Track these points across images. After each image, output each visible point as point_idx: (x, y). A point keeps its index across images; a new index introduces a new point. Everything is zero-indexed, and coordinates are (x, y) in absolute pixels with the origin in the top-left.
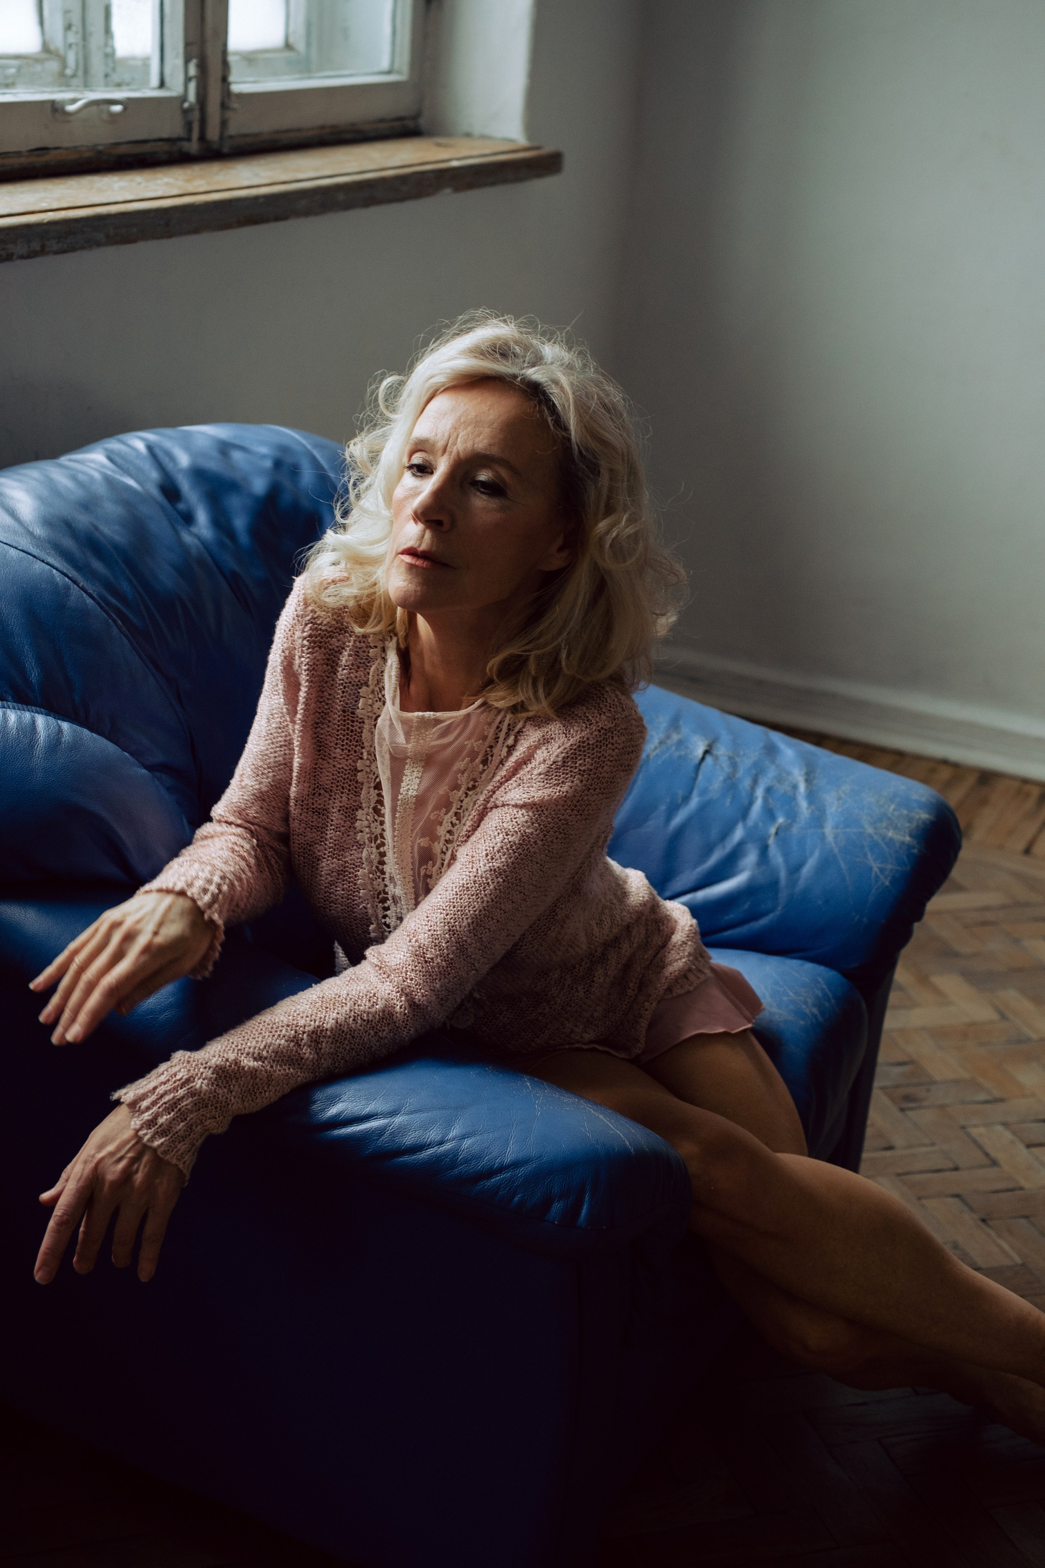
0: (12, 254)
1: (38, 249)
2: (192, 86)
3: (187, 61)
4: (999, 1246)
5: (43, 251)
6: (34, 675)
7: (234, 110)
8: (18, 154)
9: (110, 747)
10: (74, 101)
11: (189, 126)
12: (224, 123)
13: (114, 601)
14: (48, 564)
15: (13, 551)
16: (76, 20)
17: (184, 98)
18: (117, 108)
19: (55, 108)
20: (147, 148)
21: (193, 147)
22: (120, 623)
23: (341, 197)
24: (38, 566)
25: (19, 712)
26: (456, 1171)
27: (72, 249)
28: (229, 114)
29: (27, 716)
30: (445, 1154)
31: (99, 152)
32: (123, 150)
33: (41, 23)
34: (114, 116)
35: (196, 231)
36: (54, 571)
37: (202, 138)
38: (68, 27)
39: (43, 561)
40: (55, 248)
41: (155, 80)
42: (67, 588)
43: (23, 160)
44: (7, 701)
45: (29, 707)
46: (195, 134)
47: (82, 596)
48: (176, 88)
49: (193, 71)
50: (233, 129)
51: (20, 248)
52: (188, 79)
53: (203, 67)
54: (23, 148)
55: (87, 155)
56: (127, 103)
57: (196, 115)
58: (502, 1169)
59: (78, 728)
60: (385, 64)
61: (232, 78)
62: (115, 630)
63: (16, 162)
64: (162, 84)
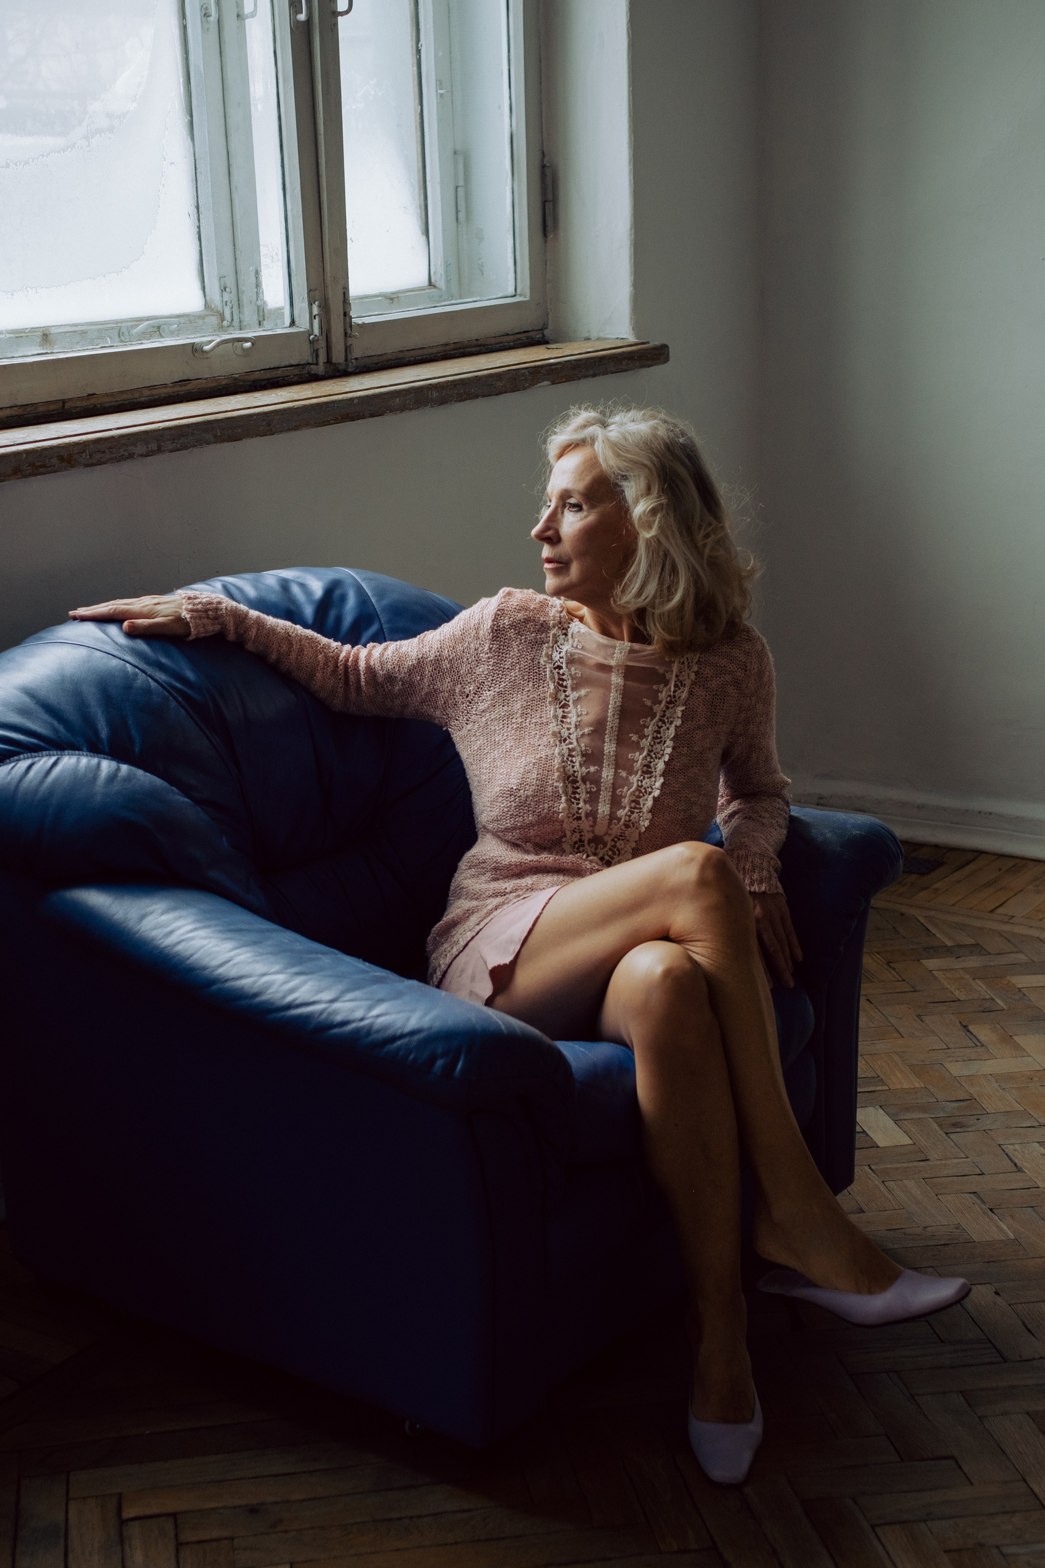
0: (133, 454)
1: (156, 448)
2: (316, 323)
3: (310, 305)
4: (997, 1226)
5: (159, 450)
6: (104, 733)
7: (355, 336)
8: (165, 386)
9: (158, 781)
10: (210, 342)
11: (316, 353)
12: (347, 349)
13: (178, 685)
14: (123, 660)
15: (98, 654)
16: (230, 282)
17: (310, 332)
18: (248, 345)
19: (195, 349)
20: (279, 373)
21: (320, 369)
22: (180, 699)
23: (435, 394)
24: (115, 662)
25: (90, 758)
26: (370, 1038)
27: (185, 447)
28: (350, 341)
29: (95, 761)
30: (363, 1028)
31: (235, 379)
32: (257, 376)
33: (204, 288)
34: (245, 350)
35: (296, 428)
36: (128, 665)
37: (329, 361)
38: (224, 289)
39: (120, 659)
40: (170, 447)
41: (288, 321)
42: (136, 675)
43: (169, 390)
44: (82, 750)
45: (99, 755)
46: (322, 358)
47: (148, 680)
48: (303, 324)
49: (316, 311)
50: (357, 353)
51: (140, 449)
52: (312, 317)
53: (325, 308)
54: (169, 382)
55: (224, 382)
56: (255, 341)
57: (322, 344)
58: (402, 1036)
59: (134, 769)
60: (511, 290)
61: (353, 314)
62: (173, 704)
63: (163, 392)
64: (293, 323)
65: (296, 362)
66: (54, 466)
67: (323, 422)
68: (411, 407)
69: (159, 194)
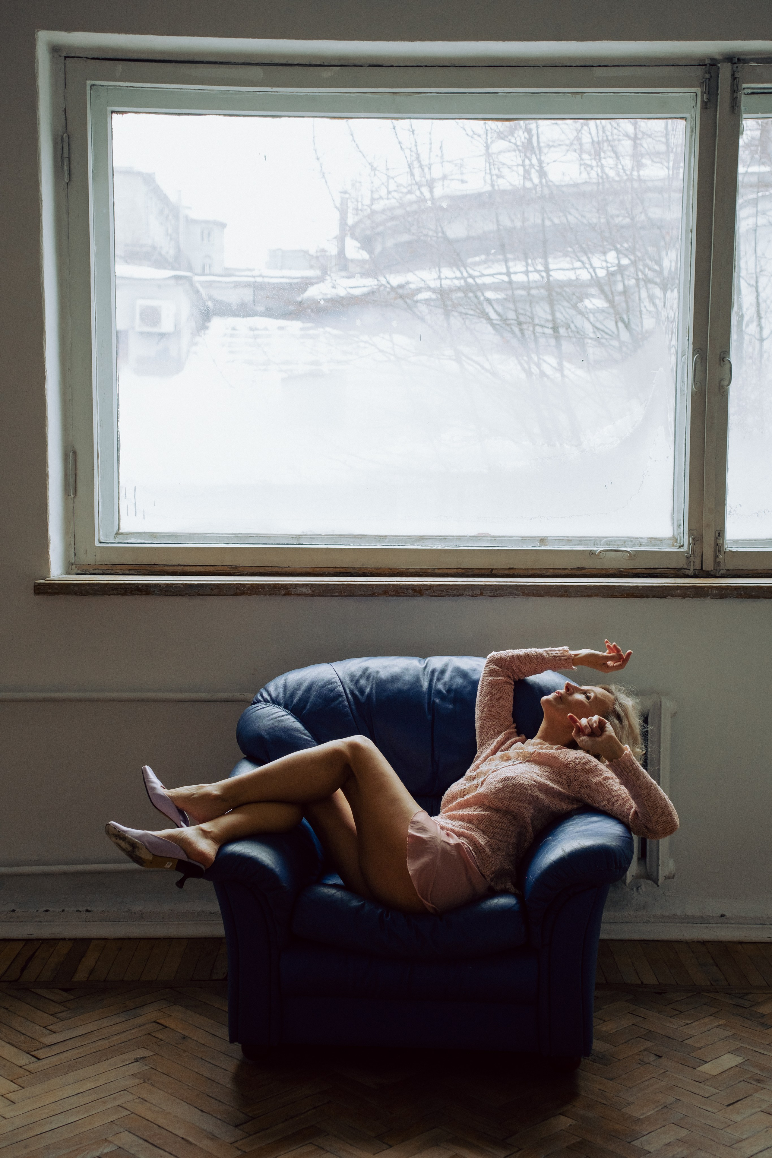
7: (723, 557)
11: (691, 564)
12: (717, 564)
28: (719, 558)
50: (723, 566)
61: (725, 545)
65: (673, 567)
66: (410, 593)
67: (611, 596)
68: (692, 596)
69: (644, 475)
